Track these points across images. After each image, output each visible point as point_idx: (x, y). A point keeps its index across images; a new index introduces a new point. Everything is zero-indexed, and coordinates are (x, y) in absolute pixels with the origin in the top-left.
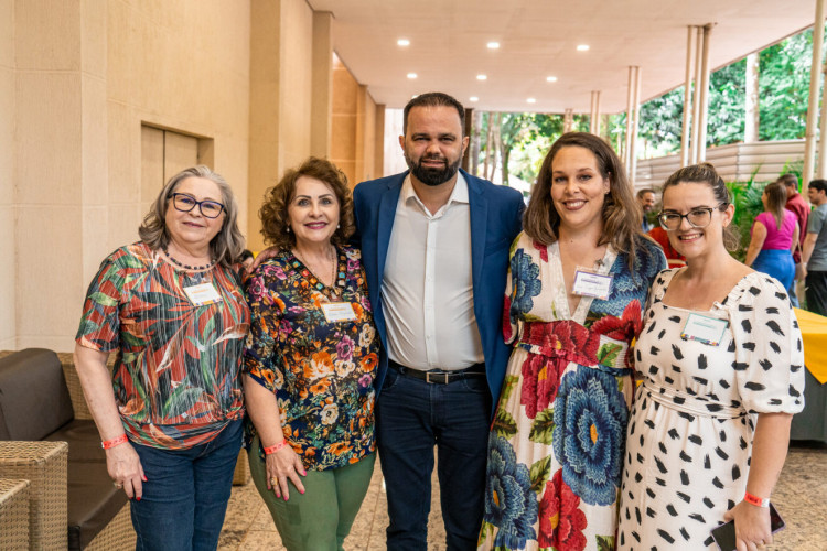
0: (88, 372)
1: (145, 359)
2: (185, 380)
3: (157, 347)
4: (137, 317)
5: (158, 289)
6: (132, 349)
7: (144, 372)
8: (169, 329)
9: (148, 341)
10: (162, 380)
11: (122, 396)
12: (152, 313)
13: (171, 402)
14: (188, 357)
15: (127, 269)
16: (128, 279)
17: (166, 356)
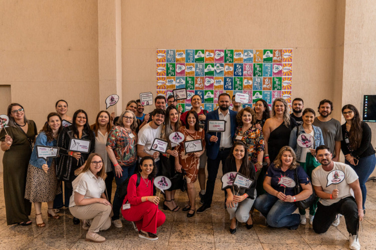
0: (110, 151)
1: (121, 149)
2: (129, 154)
3: (124, 147)
4: (120, 141)
5: (124, 136)
6: (118, 147)
7: (121, 152)
8: (127, 144)
9: (122, 146)
10: (125, 153)
11: (116, 155)
12: (123, 141)
13: (126, 158)
14: (130, 149)
15: (116, 132)
16: (117, 134)
17: (126, 149)
